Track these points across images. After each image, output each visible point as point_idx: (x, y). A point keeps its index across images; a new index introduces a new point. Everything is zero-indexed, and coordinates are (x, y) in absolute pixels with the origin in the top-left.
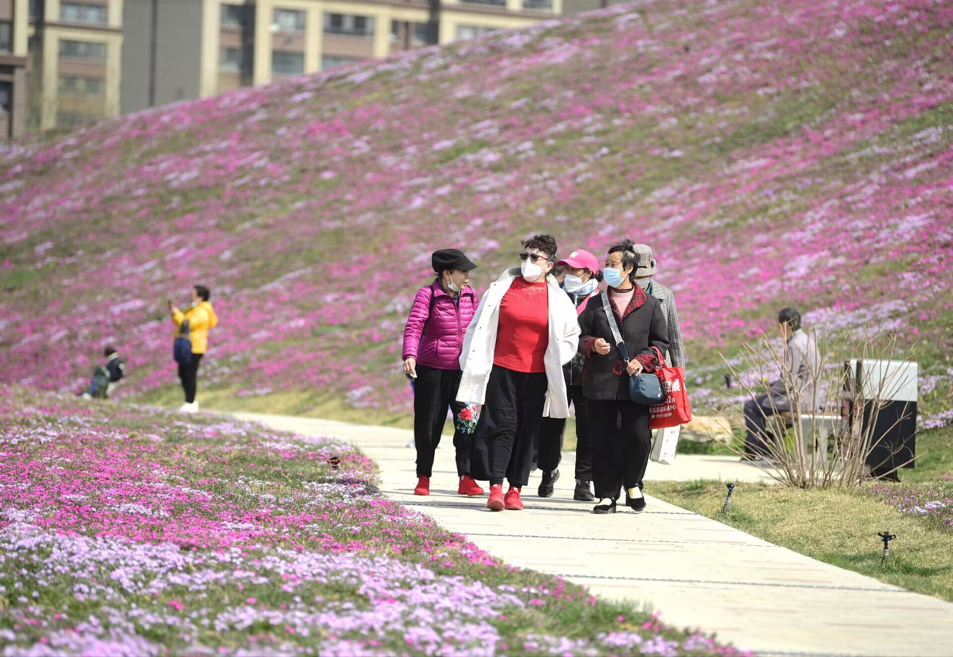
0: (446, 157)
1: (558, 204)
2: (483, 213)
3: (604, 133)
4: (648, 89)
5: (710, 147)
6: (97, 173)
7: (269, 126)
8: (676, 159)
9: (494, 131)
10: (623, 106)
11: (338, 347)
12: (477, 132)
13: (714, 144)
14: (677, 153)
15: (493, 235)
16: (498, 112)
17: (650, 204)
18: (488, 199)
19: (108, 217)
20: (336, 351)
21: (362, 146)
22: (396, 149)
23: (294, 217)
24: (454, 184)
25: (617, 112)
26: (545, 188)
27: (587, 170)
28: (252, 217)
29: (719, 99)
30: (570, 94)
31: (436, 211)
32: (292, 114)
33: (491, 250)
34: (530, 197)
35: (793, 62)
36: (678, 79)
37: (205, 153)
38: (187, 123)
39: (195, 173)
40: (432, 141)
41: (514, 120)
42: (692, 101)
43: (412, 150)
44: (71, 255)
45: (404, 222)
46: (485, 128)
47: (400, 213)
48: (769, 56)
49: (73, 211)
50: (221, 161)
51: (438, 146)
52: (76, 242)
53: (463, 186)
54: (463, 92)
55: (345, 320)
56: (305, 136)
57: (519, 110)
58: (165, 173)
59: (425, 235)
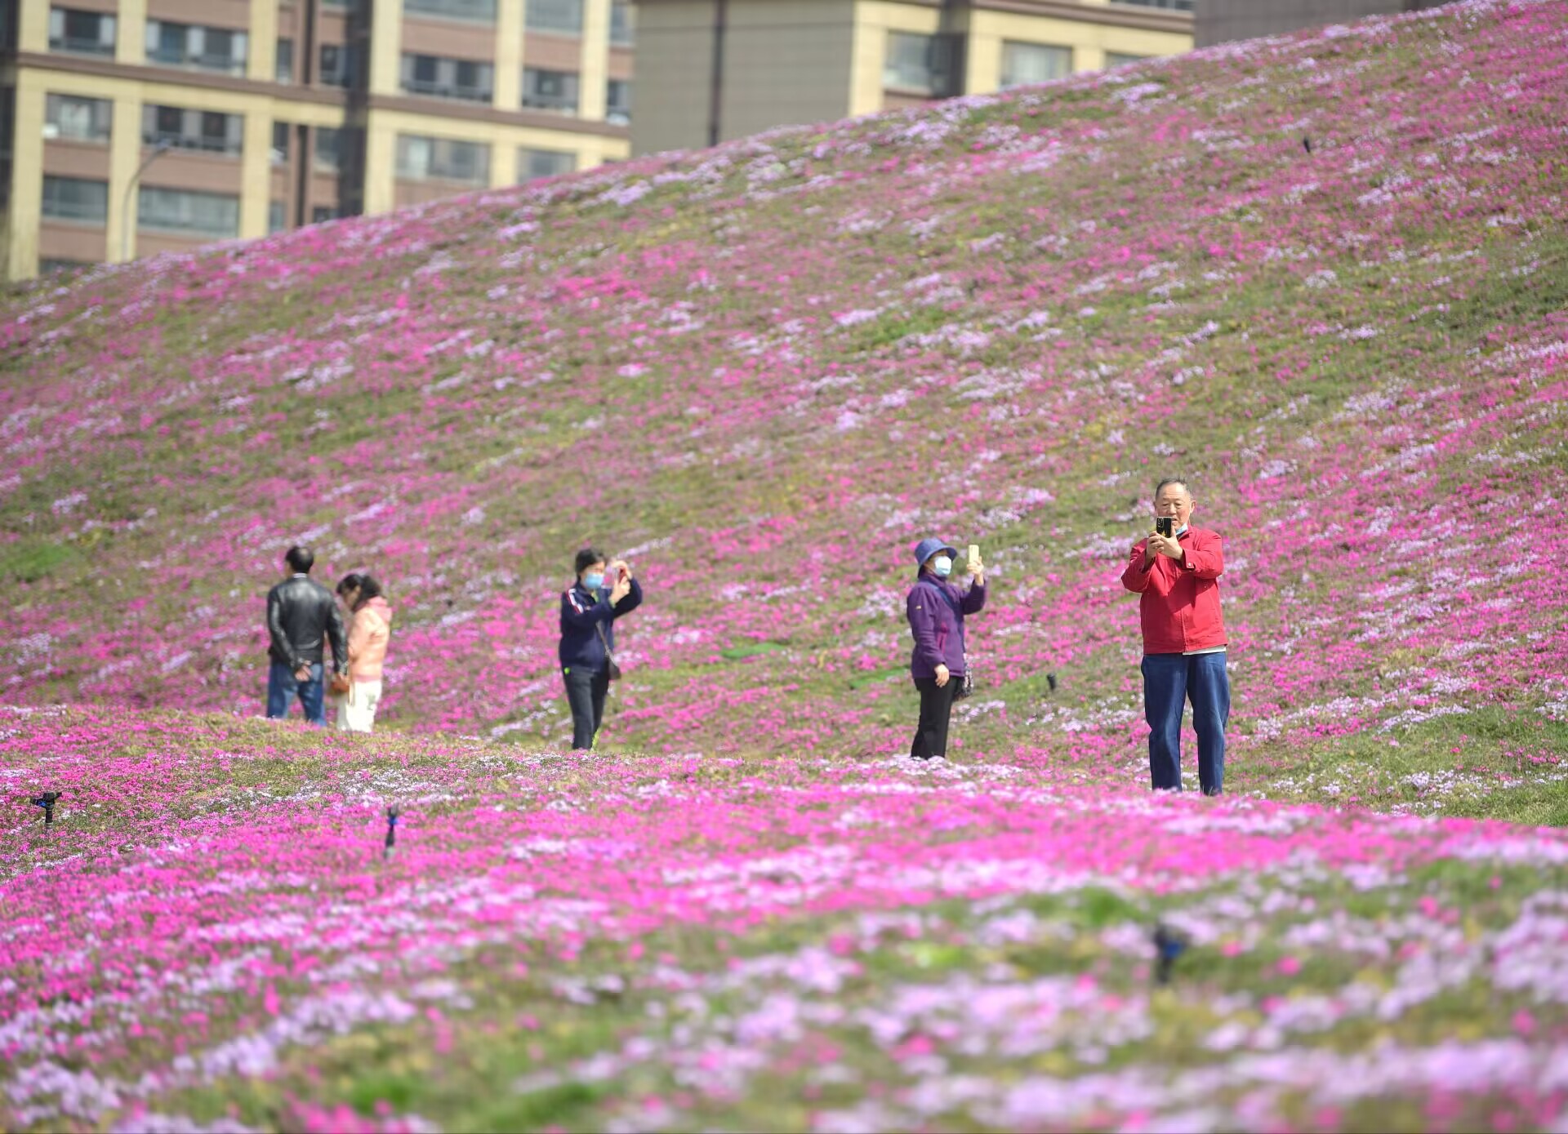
0: (868, 339)
1: (1147, 423)
2: (995, 438)
3: (1192, 295)
4: (1254, 216)
5: (1430, 320)
6: (126, 366)
7: (468, 283)
8: (1366, 342)
9: (955, 292)
10: (1215, 247)
11: (796, 680)
12: (922, 293)
13: (1439, 315)
14: (1364, 332)
15: (1032, 478)
16: (948, 258)
17: (1344, 425)
18: (999, 413)
19: (185, 446)
20: (795, 686)
21: (683, 320)
22: (760, 324)
23: (590, 445)
24: (916, 388)
25: (1207, 257)
26: (1112, 395)
27: (1188, 363)
28: (501, 446)
29: (1411, 235)
30: (1090, 226)
31: (896, 434)
32: (510, 261)
33: (1039, 505)
34: (1085, 410)
35: (1544, 167)
36: (1310, 199)
37: (350, 331)
38: (287, 278)
39: (342, 367)
40: (829, 312)
41: (985, 271)
42: (1356, 238)
43: (792, 325)
44: (133, 517)
45: (833, 456)
46: (936, 286)
47: (820, 439)
48: (1495, 157)
49: (105, 435)
50: (390, 346)
51: (846, 320)
52: (138, 492)
53: (931, 390)
54: (858, 222)
55: (781, 632)
56: (553, 300)
57: (989, 253)
58: (277, 368)
59: (886, 478)
